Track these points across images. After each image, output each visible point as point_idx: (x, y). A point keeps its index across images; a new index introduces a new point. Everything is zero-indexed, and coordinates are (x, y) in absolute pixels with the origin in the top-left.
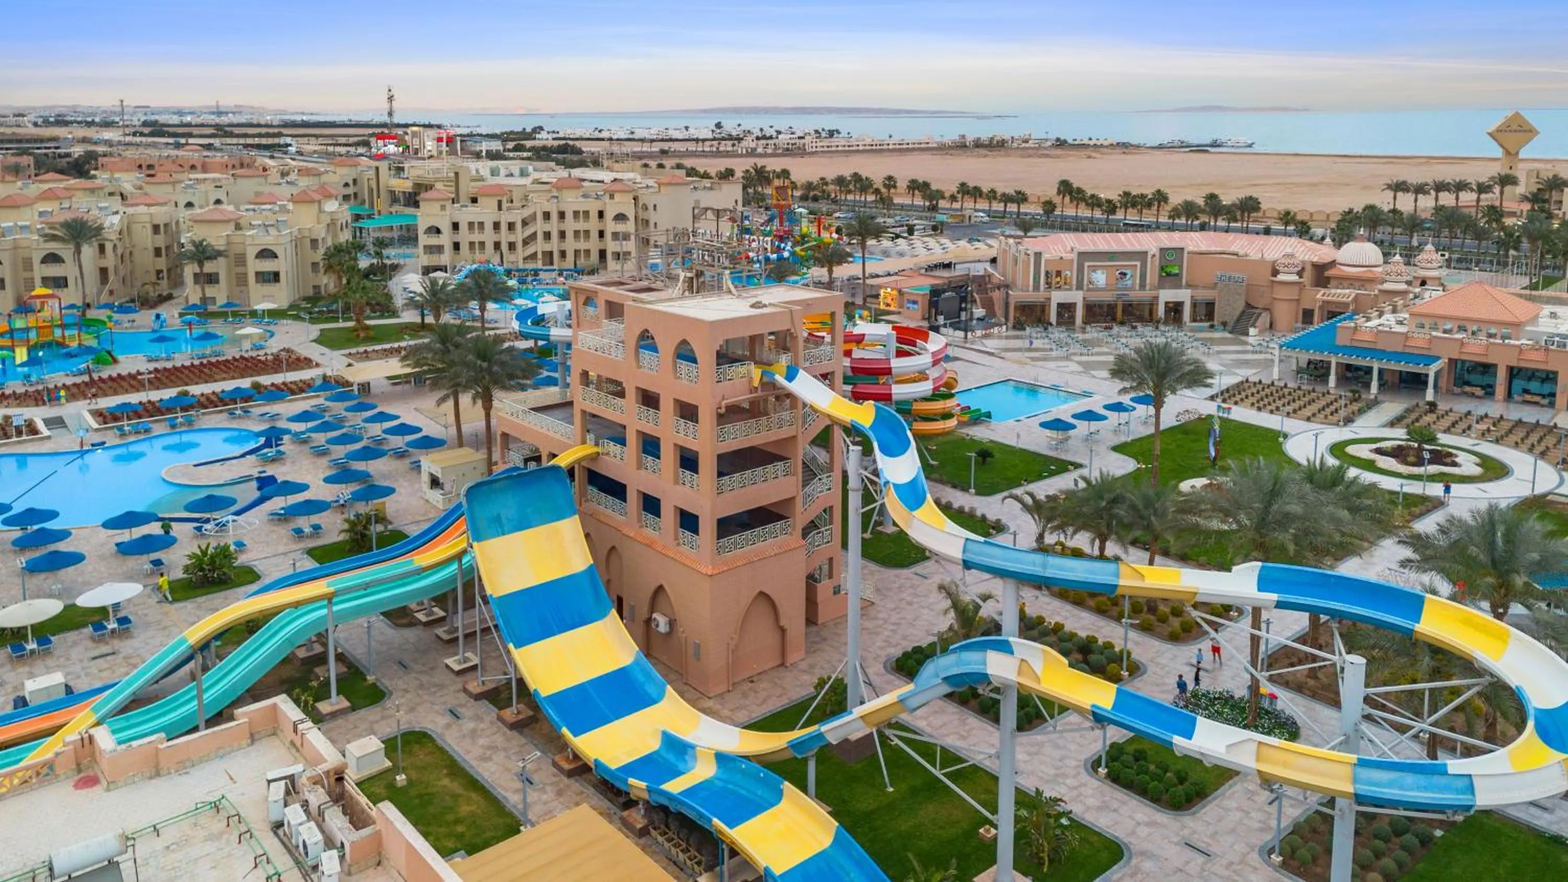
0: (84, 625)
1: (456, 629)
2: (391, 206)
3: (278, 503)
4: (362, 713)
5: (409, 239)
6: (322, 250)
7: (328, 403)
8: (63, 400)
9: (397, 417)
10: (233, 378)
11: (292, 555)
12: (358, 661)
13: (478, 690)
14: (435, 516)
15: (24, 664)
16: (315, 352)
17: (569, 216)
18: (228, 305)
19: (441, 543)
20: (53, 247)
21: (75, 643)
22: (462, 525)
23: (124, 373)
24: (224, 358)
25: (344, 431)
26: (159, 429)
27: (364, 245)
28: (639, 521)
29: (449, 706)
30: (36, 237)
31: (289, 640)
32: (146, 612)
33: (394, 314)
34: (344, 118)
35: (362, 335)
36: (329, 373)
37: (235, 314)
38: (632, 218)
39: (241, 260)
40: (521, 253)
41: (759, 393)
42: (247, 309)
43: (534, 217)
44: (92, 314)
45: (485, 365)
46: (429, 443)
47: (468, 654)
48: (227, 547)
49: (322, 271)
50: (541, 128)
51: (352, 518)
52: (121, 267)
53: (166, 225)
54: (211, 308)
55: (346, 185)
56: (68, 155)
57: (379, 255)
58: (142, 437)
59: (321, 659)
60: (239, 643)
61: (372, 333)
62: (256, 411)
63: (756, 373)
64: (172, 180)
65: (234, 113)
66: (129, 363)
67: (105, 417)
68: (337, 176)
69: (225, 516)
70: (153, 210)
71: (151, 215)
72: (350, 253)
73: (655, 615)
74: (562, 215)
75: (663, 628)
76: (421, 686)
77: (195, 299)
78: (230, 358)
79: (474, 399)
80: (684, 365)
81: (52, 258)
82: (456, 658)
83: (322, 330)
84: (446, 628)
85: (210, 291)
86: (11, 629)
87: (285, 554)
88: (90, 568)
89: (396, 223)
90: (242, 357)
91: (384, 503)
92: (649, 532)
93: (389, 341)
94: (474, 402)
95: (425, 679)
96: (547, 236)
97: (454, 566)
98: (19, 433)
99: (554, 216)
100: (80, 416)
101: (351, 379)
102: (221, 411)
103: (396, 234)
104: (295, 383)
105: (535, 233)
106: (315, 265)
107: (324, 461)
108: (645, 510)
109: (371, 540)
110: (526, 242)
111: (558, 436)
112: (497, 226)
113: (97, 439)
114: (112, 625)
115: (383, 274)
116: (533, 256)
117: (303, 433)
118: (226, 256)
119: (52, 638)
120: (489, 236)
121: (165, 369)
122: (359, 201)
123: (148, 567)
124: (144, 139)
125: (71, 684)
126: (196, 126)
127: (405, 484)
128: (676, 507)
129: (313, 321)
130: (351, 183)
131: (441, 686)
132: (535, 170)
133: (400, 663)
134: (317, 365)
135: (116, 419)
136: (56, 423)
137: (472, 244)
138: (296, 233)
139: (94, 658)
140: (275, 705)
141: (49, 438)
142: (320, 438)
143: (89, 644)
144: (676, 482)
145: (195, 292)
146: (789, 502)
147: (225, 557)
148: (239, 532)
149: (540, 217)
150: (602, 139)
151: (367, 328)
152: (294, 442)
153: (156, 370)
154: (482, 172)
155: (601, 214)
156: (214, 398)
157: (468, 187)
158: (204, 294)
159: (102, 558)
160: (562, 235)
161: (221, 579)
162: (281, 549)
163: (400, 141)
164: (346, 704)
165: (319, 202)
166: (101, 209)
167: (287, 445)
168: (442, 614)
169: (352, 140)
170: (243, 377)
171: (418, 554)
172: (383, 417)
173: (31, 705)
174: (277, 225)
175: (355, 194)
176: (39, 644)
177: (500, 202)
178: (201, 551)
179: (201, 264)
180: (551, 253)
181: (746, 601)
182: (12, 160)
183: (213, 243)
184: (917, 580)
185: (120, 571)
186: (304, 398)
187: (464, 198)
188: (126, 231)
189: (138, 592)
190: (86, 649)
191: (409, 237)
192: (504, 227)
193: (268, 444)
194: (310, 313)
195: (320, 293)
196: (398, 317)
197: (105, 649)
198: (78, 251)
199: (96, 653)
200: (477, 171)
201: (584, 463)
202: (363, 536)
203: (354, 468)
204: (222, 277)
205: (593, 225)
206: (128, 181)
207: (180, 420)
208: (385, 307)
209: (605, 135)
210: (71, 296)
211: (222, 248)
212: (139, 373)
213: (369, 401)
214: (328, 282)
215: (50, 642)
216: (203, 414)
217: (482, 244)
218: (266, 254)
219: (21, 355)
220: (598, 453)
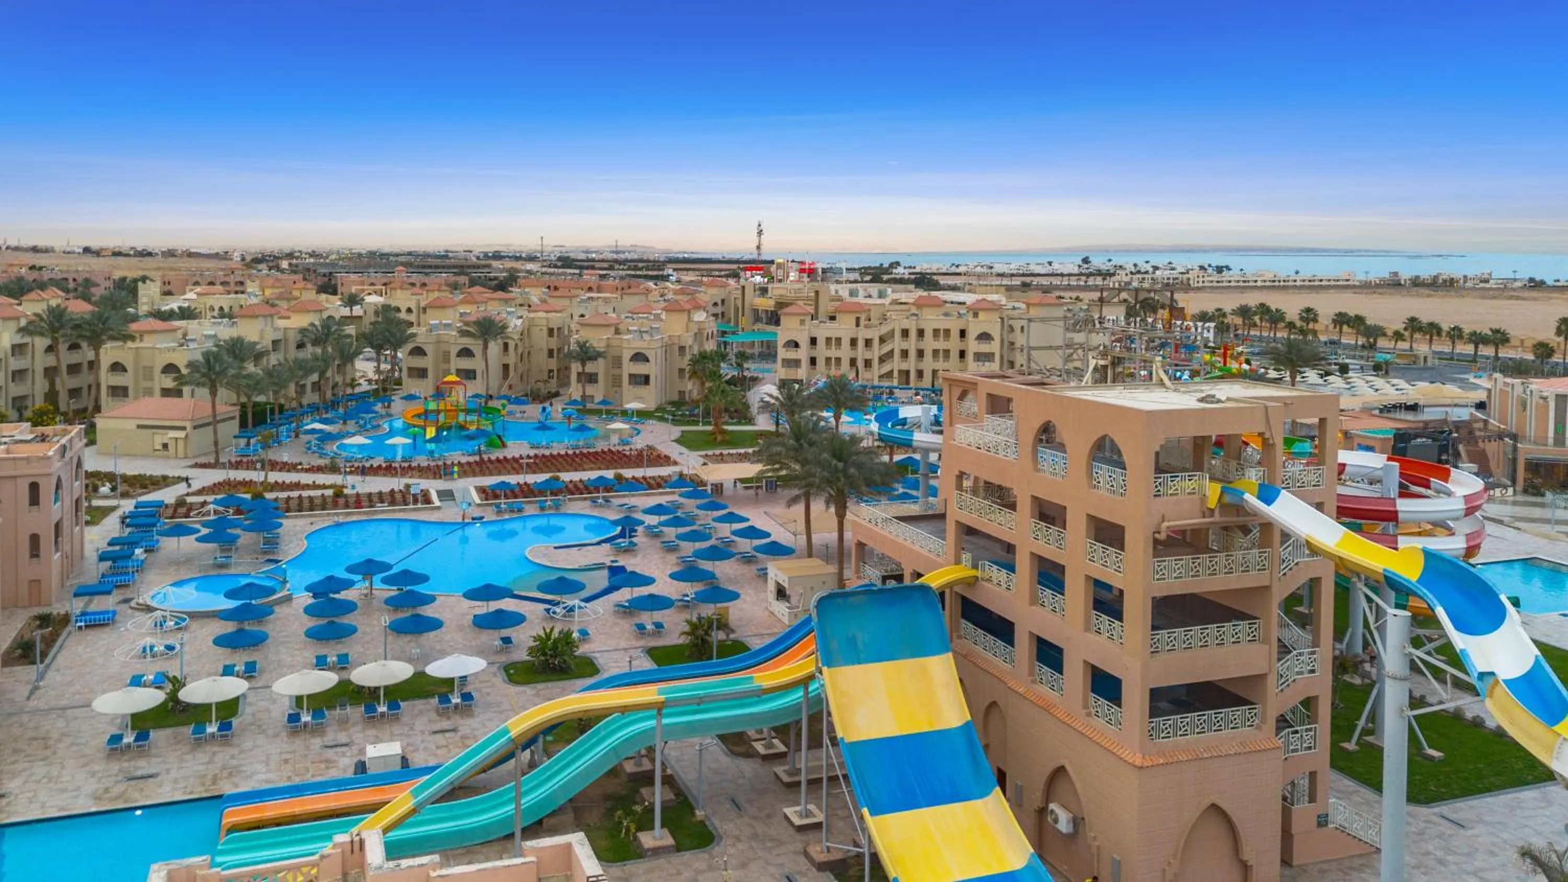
0: (432, 696)
1: (799, 771)
2: (754, 324)
3: (625, 595)
4: (687, 855)
5: (769, 355)
6: (688, 357)
7: (682, 500)
8: (456, 476)
9: (748, 520)
10: (600, 469)
11: (632, 652)
12: (687, 787)
13: (821, 858)
14: (780, 631)
15: (374, 727)
16: (674, 451)
17: (929, 334)
18: (603, 402)
19: (786, 661)
20: (467, 342)
21: (421, 712)
22: (810, 644)
23: (509, 457)
24: (594, 450)
25: (695, 528)
26: (530, 510)
27: (727, 354)
28: (1031, 673)
29: (786, 871)
30: (454, 333)
31: (614, 750)
32: (488, 690)
33: (750, 421)
34: (720, 257)
35: (719, 438)
36: (685, 472)
37: (608, 412)
38: (997, 338)
39: (617, 362)
40: (876, 370)
41: (1217, 518)
42: (619, 408)
43: (891, 334)
44: (493, 404)
45: (840, 465)
46: (777, 550)
47: (811, 807)
48: (569, 634)
49: (687, 376)
50: (898, 264)
51: (695, 620)
52: (520, 365)
53: (559, 329)
54: (589, 406)
55: (715, 304)
56: (496, 278)
57: (739, 365)
58: (516, 516)
59: (647, 778)
60: (569, 742)
61: (728, 437)
62: (616, 502)
63: (1213, 491)
64: (569, 294)
65: (629, 252)
66: (516, 448)
67: (487, 494)
68: (709, 294)
69: (573, 601)
70: (550, 315)
71: (547, 319)
72: (713, 360)
73: (1052, 806)
74: (921, 333)
75: (1064, 824)
76: (755, 836)
77: (577, 396)
78: (599, 450)
79: (828, 503)
80: (1103, 471)
81: (466, 353)
82: (798, 808)
83: (682, 432)
84: (786, 768)
85: (590, 390)
86: (369, 688)
87: (625, 649)
88: (448, 637)
89: (757, 338)
90: (610, 450)
91: (727, 608)
92: (1044, 689)
93: (744, 447)
94: (828, 507)
95: (760, 828)
96: (905, 354)
97: (799, 694)
98: (416, 501)
99: (913, 334)
100: (466, 491)
101: (704, 477)
102: (585, 499)
103: (757, 350)
104: (653, 478)
105: (892, 351)
106: (681, 371)
107: (672, 558)
108: (1039, 660)
109: (711, 648)
110: (882, 360)
111: (924, 552)
112: (854, 342)
113: (477, 514)
114: (456, 700)
115: (742, 385)
116: (889, 374)
117: (655, 527)
118: (605, 358)
119: (401, 704)
120: (845, 352)
121: (543, 455)
122: (726, 318)
123: (498, 643)
124: (556, 270)
125: (409, 757)
126: (599, 261)
127: (751, 592)
128: (1085, 662)
129: (675, 422)
130: (719, 302)
131: (779, 842)
132: (893, 292)
133: (733, 801)
134: (675, 463)
135: (496, 497)
136: (447, 495)
137: (828, 360)
138: (666, 339)
139: (435, 733)
140: (569, 846)
141: (439, 508)
142: (671, 533)
143: (434, 716)
144: (1087, 629)
145: (577, 390)
146: (1258, 680)
147: (568, 643)
148: (586, 618)
149: (898, 334)
150: (959, 274)
151: (725, 432)
152: (646, 536)
153: (536, 456)
154: (841, 293)
155: (963, 333)
156: (580, 486)
157: (826, 306)
158: (584, 392)
159: (461, 628)
160: (921, 354)
161: (561, 668)
162: (623, 644)
163: (767, 274)
164: (669, 841)
165: (689, 311)
166: (509, 313)
167: (640, 538)
168: (782, 748)
169: (723, 273)
170: (608, 469)
171: (760, 671)
172: (732, 518)
173: (369, 772)
174: (651, 331)
175: (723, 313)
176: (389, 708)
177: (858, 319)
178: (546, 634)
179: (583, 365)
180: (907, 372)
181: (1192, 814)
182: (452, 278)
183: (595, 345)
184: (1446, 828)
185: (473, 643)
186: (661, 494)
187: (822, 316)
188: (526, 333)
189: (482, 668)
190: (430, 721)
191: (768, 353)
192: (861, 344)
193: (622, 535)
194: (674, 416)
195: (684, 398)
196: (754, 424)
197: (445, 724)
198: (486, 347)
199: (438, 727)
200: (837, 292)
201: (957, 589)
202: (704, 641)
203: (701, 567)
204: (601, 378)
205: (954, 344)
206: (535, 295)
207: (549, 503)
208: (743, 414)
209: (962, 269)
210: (476, 387)
211: (602, 350)
212: (521, 458)
213: (720, 501)
214: (691, 387)
215: (398, 707)
216: (570, 500)
217: (838, 360)
218: (639, 357)
219: (431, 432)
220: (977, 578)
